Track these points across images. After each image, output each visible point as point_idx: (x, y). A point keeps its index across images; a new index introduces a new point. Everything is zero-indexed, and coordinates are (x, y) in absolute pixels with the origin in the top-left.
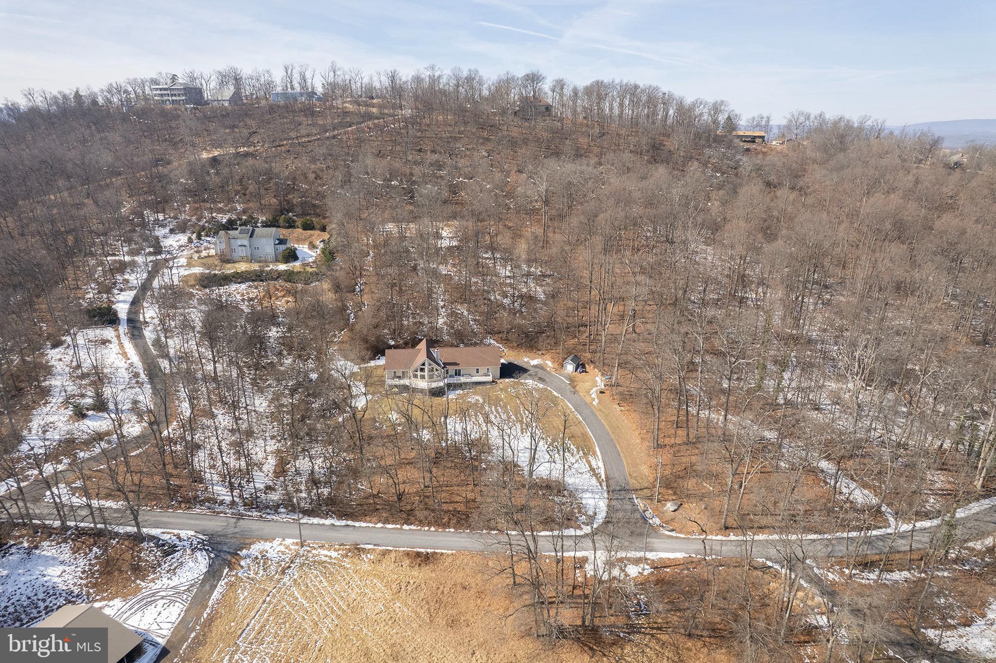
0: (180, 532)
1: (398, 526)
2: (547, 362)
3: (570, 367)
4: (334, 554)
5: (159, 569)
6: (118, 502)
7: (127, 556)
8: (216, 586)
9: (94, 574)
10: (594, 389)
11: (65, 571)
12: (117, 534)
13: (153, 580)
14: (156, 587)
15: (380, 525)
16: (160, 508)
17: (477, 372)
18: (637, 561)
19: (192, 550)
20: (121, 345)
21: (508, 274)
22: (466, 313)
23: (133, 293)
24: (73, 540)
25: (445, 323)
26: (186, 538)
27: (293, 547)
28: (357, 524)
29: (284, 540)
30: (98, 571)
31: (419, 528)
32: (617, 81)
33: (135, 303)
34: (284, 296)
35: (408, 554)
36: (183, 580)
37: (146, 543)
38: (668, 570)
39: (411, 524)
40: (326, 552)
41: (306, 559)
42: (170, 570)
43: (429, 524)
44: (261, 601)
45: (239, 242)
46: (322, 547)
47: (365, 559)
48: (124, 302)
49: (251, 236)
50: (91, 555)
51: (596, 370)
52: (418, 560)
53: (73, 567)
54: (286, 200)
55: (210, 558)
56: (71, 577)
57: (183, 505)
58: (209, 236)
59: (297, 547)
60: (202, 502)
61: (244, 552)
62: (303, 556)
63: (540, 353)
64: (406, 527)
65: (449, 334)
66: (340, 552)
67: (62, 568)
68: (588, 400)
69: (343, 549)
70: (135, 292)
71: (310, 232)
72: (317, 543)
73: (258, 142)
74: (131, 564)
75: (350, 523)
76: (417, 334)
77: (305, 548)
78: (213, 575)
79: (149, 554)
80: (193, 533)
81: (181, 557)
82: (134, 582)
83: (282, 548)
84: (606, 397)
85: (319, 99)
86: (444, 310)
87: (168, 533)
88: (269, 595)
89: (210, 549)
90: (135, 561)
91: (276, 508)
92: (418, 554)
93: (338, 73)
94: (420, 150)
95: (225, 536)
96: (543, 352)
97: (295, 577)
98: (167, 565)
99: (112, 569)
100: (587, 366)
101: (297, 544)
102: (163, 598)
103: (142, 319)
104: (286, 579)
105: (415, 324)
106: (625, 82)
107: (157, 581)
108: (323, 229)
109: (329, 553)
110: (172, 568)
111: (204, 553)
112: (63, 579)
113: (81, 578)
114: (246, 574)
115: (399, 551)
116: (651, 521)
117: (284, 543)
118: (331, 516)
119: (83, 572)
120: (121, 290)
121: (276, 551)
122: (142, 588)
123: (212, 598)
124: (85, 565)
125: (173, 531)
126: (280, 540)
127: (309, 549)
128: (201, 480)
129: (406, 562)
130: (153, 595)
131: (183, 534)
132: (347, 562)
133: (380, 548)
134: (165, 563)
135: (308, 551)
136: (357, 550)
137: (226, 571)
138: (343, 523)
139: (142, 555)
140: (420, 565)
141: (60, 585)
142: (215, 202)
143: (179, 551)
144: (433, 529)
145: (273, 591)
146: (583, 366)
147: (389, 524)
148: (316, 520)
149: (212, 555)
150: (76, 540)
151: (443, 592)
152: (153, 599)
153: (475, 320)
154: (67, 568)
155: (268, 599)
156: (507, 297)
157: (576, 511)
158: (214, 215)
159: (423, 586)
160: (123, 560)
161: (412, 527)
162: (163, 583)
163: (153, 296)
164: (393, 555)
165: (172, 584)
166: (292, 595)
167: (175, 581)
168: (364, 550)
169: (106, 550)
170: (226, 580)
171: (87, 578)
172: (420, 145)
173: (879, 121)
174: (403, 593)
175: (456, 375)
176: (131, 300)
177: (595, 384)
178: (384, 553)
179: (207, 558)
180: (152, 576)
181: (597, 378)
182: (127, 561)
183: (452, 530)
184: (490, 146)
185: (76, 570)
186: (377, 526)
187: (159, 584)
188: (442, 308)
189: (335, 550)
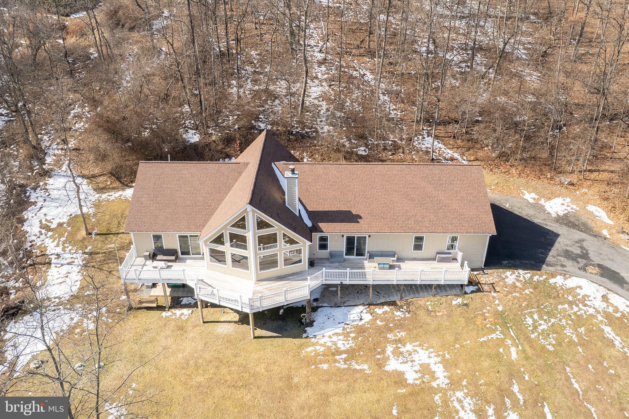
2: (591, 208)
17: (418, 247)
25: (324, 97)
63: (566, 179)
65: (332, 120)
76: (257, 119)
96: (574, 178)
105: (256, 94)
175: (349, 251)
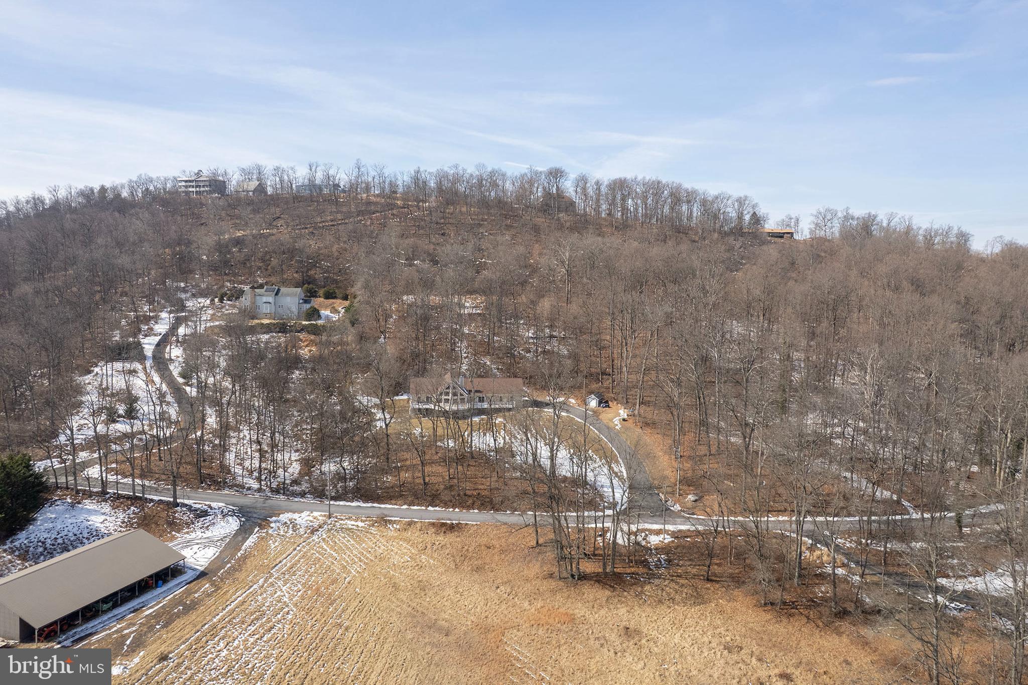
0: (211, 503)
1: (423, 508)
2: (570, 399)
3: (593, 403)
4: (360, 524)
5: (193, 526)
6: (150, 481)
7: (164, 514)
8: (248, 538)
9: (132, 524)
10: (617, 418)
11: (106, 520)
12: (152, 500)
13: (187, 533)
14: (190, 537)
15: (405, 507)
16: (190, 488)
17: (501, 400)
18: (658, 532)
19: (223, 516)
20: (147, 375)
21: (530, 335)
22: (488, 363)
23: (158, 339)
24: (112, 501)
26: (217, 508)
27: (319, 518)
28: (383, 506)
29: (312, 513)
30: (136, 522)
31: (444, 509)
32: (640, 178)
33: (161, 345)
34: (307, 346)
35: (433, 524)
36: (215, 533)
37: (179, 508)
38: (688, 539)
39: (436, 506)
40: (353, 523)
41: (334, 526)
42: (203, 527)
43: (454, 507)
44: (292, 548)
45: (265, 299)
46: (349, 518)
47: (391, 528)
48: (149, 344)
49: (277, 294)
50: (130, 512)
51: (619, 405)
52: (443, 529)
53: (114, 518)
54: (308, 276)
55: (241, 521)
56: (112, 525)
57: (212, 487)
58: (231, 301)
59: (324, 518)
60: (231, 487)
61: (274, 518)
62: (331, 524)
63: (563, 393)
64: (430, 508)
66: (366, 523)
67: (103, 517)
68: (611, 425)
69: (370, 521)
70: (159, 337)
71: (331, 301)
72: (345, 516)
73: (281, 226)
74: (166, 520)
75: (376, 505)
77: (332, 519)
78: (244, 531)
79: (181, 515)
80: (224, 505)
81: (213, 519)
82: (170, 533)
83: (311, 519)
84: (630, 424)
85: (344, 191)
86: (467, 360)
87: (200, 504)
88: (299, 546)
89: (240, 515)
90: (170, 518)
91: (303, 494)
92: (443, 525)
93: (362, 169)
94: (443, 234)
95: (256, 508)
96: (567, 393)
97: (324, 537)
98: (199, 524)
99: (149, 522)
100: (610, 403)
101: (325, 516)
102: (198, 544)
103: (167, 356)
104: (315, 537)
106: (647, 178)
107: (191, 534)
108: (345, 298)
109: (356, 524)
110: (206, 525)
111: (235, 517)
112: (105, 525)
113: (121, 527)
114: (276, 532)
115: (425, 522)
116: (672, 508)
117: (312, 515)
118: (358, 501)
119: (123, 522)
120: (146, 336)
121: (304, 520)
122: (177, 538)
123: (245, 544)
124: (125, 517)
125: (205, 502)
126: (308, 513)
127: (336, 519)
128: (229, 472)
129: (432, 530)
130: (189, 542)
131: (214, 505)
132: (373, 530)
133: (406, 520)
134: (198, 522)
135: (336, 522)
136: (383, 521)
137: (256, 530)
138: (370, 505)
139: (176, 515)
140: (445, 532)
141: (102, 530)
142: (235, 275)
143: (210, 515)
144: (457, 510)
145: (303, 544)
146: (607, 402)
147: (414, 506)
148: (342, 503)
149: (243, 519)
150: (115, 501)
151: (468, 550)
152: (188, 544)
153: (498, 369)
154: (108, 518)
155: (298, 548)
156: (530, 352)
157: (598, 499)
158: (236, 285)
159: (448, 546)
160: (159, 517)
161: (437, 508)
162: (197, 535)
163: (178, 341)
164: (419, 525)
165: (205, 536)
166: (322, 548)
167: (208, 534)
168: (390, 522)
169: (143, 509)
170: (257, 535)
171: (126, 527)
172: (444, 229)
173: (906, 218)
174: (429, 551)
175: (480, 401)
176: (156, 343)
177: (619, 415)
178: (410, 524)
179: (238, 521)
180: (186, 530)
181: (620, 411)
182: (163, 518)
183: (476, 511)
184: (513, 232)
185: (117, 520)
186: (402, 507)
187: (193, 535)
188: (465, 358)
189: (362, 521)
